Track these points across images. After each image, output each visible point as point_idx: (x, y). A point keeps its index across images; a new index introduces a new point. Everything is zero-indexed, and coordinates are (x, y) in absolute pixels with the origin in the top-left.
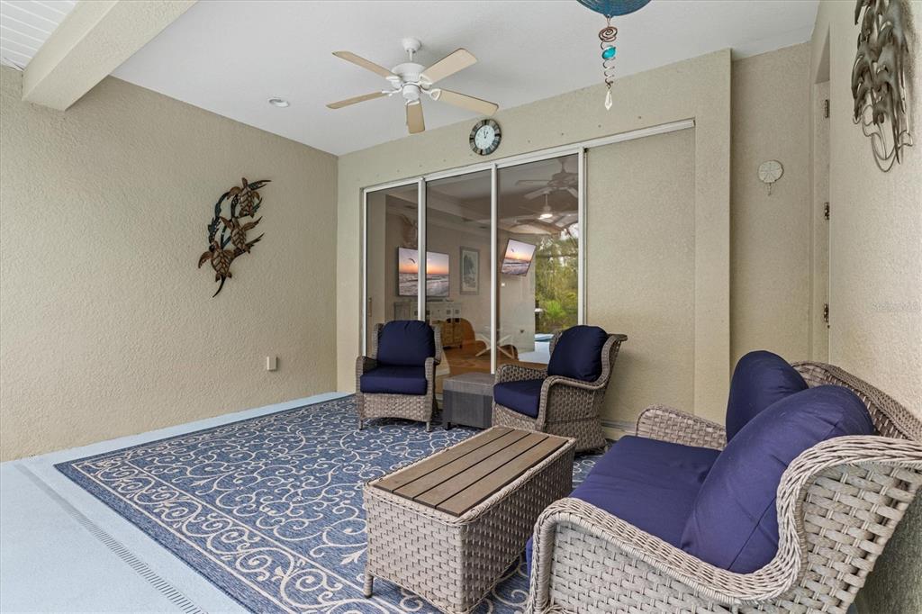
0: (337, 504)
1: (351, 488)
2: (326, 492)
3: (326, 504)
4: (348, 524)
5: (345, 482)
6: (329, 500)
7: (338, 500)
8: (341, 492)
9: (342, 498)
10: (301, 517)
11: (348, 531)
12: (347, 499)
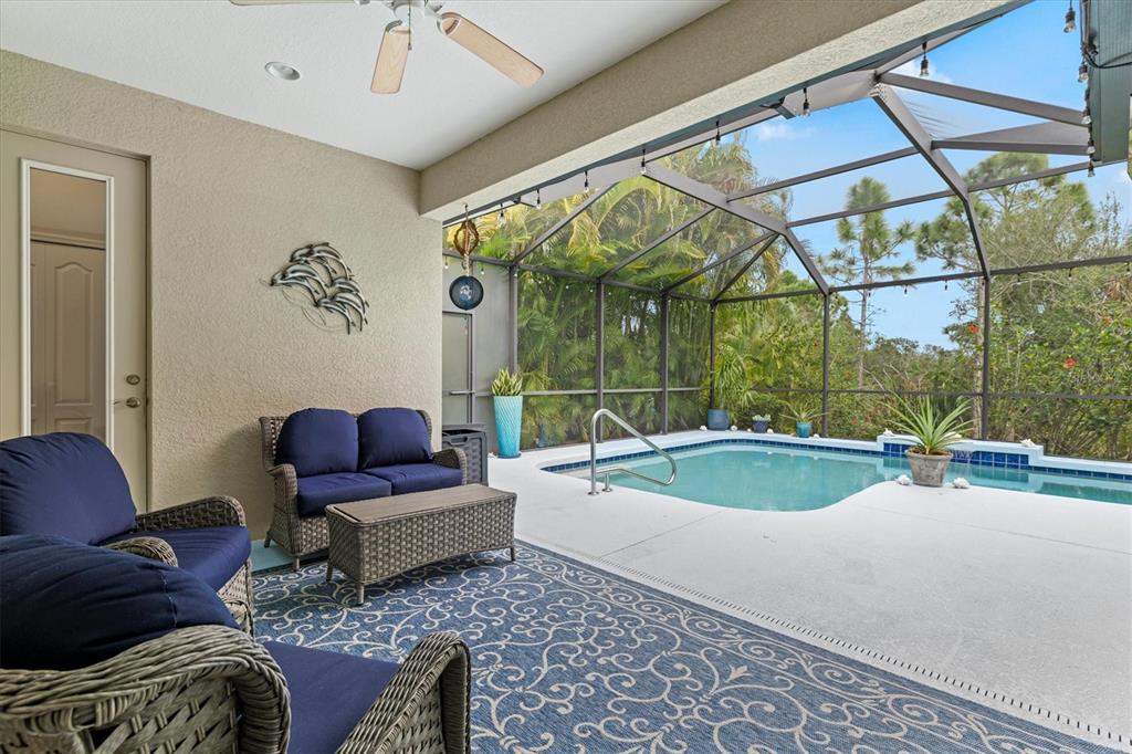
0: (533, 618)
1: (516, 637)
2: (547, 635)
3: (546, 619)
4: (522, 598)
5: (522, 648)
6: (542, 624)
7: (532, 623)
8: (528, 632)
9: (527, 625)
10: (569, 609)
11: (523, 593)
12: (523, 623)
